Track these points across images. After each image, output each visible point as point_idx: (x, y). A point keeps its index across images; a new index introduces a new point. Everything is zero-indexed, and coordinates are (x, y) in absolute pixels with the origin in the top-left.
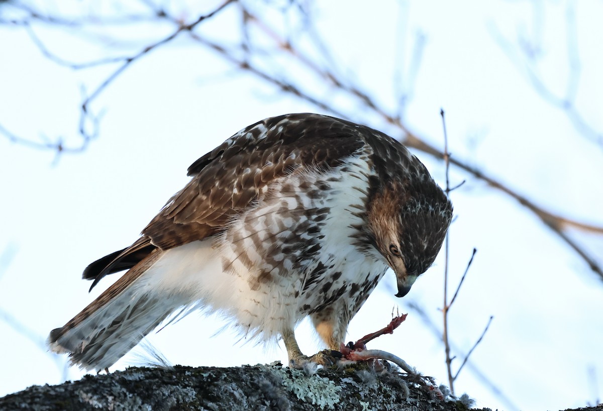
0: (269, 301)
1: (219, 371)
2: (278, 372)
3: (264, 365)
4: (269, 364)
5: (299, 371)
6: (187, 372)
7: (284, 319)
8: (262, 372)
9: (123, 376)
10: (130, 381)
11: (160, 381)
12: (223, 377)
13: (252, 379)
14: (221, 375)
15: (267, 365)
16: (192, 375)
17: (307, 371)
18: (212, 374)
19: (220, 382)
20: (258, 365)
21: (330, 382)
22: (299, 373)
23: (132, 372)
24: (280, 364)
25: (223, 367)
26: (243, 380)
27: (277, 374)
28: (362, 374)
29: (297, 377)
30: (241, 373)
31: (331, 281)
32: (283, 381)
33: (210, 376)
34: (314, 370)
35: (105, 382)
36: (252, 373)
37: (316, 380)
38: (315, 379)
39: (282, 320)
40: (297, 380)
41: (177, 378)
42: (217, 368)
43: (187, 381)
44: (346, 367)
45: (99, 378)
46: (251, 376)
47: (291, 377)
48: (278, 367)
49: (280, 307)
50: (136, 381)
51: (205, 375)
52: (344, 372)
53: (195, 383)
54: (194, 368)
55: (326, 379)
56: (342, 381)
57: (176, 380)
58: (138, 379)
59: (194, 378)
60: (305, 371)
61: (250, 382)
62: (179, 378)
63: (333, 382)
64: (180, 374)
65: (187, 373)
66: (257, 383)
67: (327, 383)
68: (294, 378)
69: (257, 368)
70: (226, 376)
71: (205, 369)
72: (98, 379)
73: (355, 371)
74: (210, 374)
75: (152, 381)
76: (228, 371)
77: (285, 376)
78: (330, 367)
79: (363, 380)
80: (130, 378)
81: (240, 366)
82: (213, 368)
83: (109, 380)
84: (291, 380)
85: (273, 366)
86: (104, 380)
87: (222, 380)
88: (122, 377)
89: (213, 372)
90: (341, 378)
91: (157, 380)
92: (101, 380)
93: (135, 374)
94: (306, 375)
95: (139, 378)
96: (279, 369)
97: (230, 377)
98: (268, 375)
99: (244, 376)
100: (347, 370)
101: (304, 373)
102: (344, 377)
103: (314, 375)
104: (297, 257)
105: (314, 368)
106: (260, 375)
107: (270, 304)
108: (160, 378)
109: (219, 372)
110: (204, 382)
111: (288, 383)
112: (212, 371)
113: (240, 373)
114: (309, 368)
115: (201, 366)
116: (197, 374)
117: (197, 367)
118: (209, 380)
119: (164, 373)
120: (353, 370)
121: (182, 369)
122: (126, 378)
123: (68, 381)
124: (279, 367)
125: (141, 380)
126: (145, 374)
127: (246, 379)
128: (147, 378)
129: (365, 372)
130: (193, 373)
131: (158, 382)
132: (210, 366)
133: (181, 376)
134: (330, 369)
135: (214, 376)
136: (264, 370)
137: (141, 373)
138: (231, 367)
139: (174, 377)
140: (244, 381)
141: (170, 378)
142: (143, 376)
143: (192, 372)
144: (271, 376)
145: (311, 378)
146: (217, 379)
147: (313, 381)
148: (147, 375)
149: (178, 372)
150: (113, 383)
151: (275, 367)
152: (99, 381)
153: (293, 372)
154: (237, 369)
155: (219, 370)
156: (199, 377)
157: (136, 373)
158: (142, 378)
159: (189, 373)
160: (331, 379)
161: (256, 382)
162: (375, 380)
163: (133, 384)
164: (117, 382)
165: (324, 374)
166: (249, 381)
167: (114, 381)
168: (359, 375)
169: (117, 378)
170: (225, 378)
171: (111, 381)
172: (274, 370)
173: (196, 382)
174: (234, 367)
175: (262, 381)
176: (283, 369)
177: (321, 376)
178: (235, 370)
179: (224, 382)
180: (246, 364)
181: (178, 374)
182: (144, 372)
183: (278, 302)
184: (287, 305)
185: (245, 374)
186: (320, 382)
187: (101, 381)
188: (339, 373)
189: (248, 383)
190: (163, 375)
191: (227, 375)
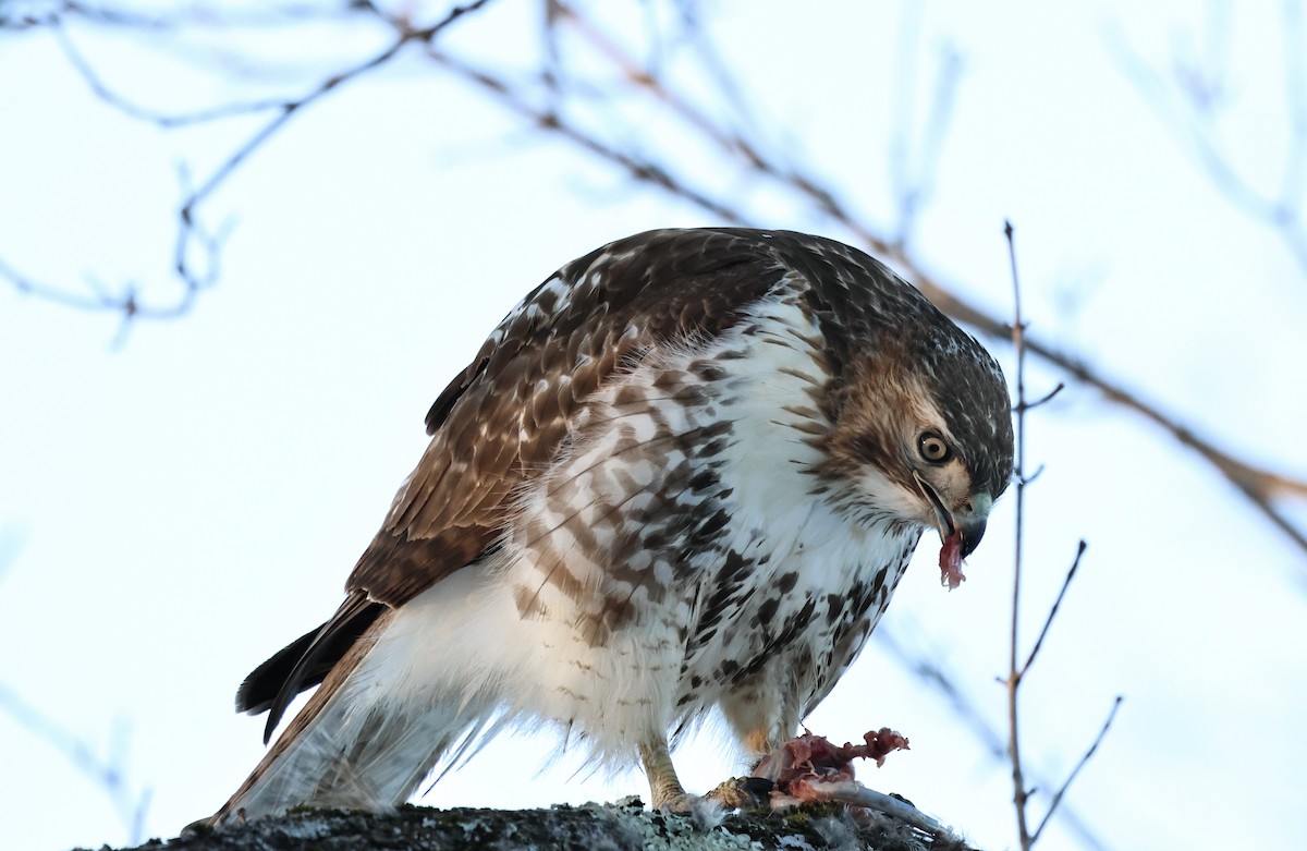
0: (612, 664)
1: (501, 818)
2: (634, 820)
3: (602, 804)
4: (613, 802)
5: (682, 820)
6: (425, 820)
7: (649, 702)
8: (598, 820)
9: (281, 828)
10: (296, 839)
11: (365, 841)
12: (509, 833)
13: (574, 837)
14: (505, 827)
15: (608, 805)
16: (439, 828)
17: (701, 818)
18: (483, 825)
19: (501, 844)
20: (589, 804)
21: (754, 844)
22: (683, 824)
23: (300, 819)
24: (638, 803)
25: (508, 809)
26: (553, 840)
27: (632, 825)
28: (827, 827)
29: (677, 833)
30: (551, 822)
31: (775, 594)
32: (646, 842)
33: (479, 830)
34: (716, 816)
35: (240, 843)
36: (575, 823)
37: (721, 841)
38: (717, 839)
39: (645, 706)
40: (677, 840)
41: (403, 834)
42: (496, 812)
43: (427, 840)
44: (789, 811)
45: (227, 832)
46: (572, 829)
47: (663, 832)
48: (634, 809)
49: (638, 674)
50: (309, 840)
51: (468, 827)
52: (785, 822)
53: (445, 846)
54: (442, 810)
55: (743, 839)
56: (779, 843)
57: (401, 838)
58: (314, 835)
59: (442, 834)
60: (694, 818)
61: (570, 845)
62: (408, 835)
63: (759, 844)
64: (411, 824)
65: (427, 822)
66: (587, 847)
67: (746, 846)
68: (670, 834)
69: (586, 812)
70: (515, 829)
71: (469, 814)
72: (222, 835)
73: (811, 820)
74: (479, 826)
75: (346, 839)
76: (520, 818)
77: (650, 830)
78: (754, 810)
79: (828, 839)
80: (297, 834)
81: (547, 807)
82: (486, 811)
83: (248, 838)
84: (663, 839)
85: (622, 808)
86: (236, 838)
87: (506, 838)
88: (280, 832)
89: (485, 821)
90: (778, 837)
91: (358, 837)
92: (229, 836)
93: (307, 824)
94: (699, 828)
95: (318, 833)
96: (637, 813)
97: (524, 832)
98: (611, 827)
99: (557, 829)
100: (791, 817)
101: (692, 823)
102: (785, 833)
103: (715, 828)
104: (679, 551)
105: (714, 814)
106: (594, 828)
107: (614, 670)
108: (366, 834)
109: (500, 821)
110: (465, 843)
111: (657, 846)
112: (483, 817)
113: (546, 823)
114: (705, 813)
115: (457, 806)
116: (450, 825)
117: (449, 808)
118: (477, 839)
119: (374, 821)
120: (806, 817)
121: (416, 814)
122: (286, 831)
123: (155, 838)
124: (636, 809)
125: (320, 838)
126: (330, 824)
127: (561, 836)
128: (334, 833)
129: (832, 822)
130: (440, 823)
131: (359, 842)
132: (478, 807)
133: (412, 830)
134: (754, 814)
135: (488, 830)
136: (603, 817)
137: (322, 822)
138: (526, 808)
139: (398, 831)
140: (556, 842)
141: (389, 833)
142: (326, 827)
143: (437, 820)
144: (618, 829)
145: (710, 836)
146: (494, 837)
147: (714, 842)
148: (335, 827)
149: (406, 820)
150: (258, 844)
151: (626, 809)
152: (225, 839)
153: (669, 823)
154: (542, 813)
155: (498, 816)
156: (454, 832)
157: (311, 821)
158: (323, 834)
159: (432, 823)
160: (754, 838)
161: (583, 842)
162: (855, 841)
163: (303, 846)
164: (267, 841)
165: (740, 826)
166: (567, 840)
167: (259, 840)
168: (819, 830)
169: (267, 832)
170: (514, 835)
171: (254, 838)
172: (625, 817)
173: (447, 842)
174: (534, 808)
175: (598, 840)
176: (646, 814)
177: (731, 830)
178: (536, 815)
179: (511, 843)
180: (561, 803)
181: (406, 824)
182: (328, 819)
183: (633, 663)
184: (655, 669)
185: (559, 824)
186: (731, 844)
187: (231, 840)
188: (772, 824)
189: (566, 846)
190: (371, 827)
191: (519, 826)
